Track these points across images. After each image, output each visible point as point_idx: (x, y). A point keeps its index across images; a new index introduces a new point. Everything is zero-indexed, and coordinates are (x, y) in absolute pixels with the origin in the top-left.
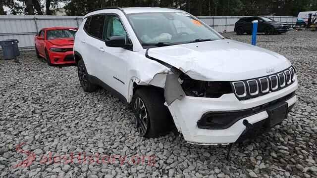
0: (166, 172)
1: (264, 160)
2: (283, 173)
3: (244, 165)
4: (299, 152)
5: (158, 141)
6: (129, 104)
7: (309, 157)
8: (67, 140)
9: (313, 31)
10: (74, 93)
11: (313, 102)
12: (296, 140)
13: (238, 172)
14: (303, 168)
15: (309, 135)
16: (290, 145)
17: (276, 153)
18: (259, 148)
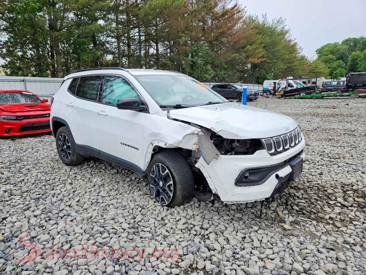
0: (206, 237)
1: (290, 213)
2: (310, 223)
3: (275, 221)
4: (315, 203)
5: (184, 208)
6: (144, 172)
7: (325, 206)
8: (75, 221)
9: (279, 98)
10: (53, 168)
11: (308, 160)
12: (308, 194)
13: (272, 227)
14: (324, 216)
15: (316, 188)
16: (305, 198)
17: (297, 207)
18: (281, 204)
